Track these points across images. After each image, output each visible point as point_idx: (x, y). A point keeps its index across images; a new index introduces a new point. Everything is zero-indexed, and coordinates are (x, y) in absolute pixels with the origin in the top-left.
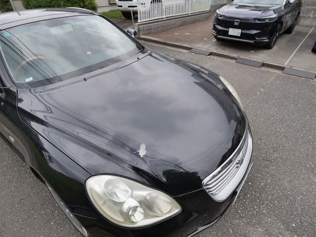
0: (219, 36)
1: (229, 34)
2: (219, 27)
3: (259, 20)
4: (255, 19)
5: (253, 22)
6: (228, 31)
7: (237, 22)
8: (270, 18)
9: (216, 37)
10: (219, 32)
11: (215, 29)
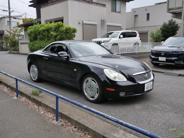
0: (153, 62)
1: (159, 60)
2: (153, 57)
3: (175, 52)
4: (173, 52)
5: (172, 53)
6: (158, 59)
7: (163, 53)
8: (182, 51)
9: (152, 63)
10: (153, 59)
11: (151, 58)
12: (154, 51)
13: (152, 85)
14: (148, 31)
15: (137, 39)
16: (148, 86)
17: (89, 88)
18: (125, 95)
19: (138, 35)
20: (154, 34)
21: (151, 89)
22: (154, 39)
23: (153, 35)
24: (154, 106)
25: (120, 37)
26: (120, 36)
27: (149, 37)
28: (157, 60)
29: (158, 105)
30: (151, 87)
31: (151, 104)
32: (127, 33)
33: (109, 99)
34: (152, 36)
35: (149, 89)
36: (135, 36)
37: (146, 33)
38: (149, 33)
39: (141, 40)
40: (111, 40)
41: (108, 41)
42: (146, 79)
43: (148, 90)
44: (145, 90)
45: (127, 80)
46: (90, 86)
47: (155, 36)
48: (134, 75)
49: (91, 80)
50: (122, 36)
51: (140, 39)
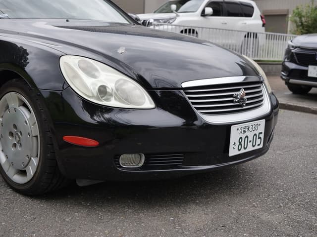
0: (292, 81)
1: (309, 75)
2: (292, 66)
6: (306, 71)
9: (287, 83)
10: (291, 73)
11: (285, 69)
12: (296, 47)
13: (262, 136)
14: (288, 10)
15: (254, 22)
16: (243, 136)
17: (11, 134)
18: (142, 168)
19: (257, 12)
20: (304, 14)
21: (257, 147)
22: (303, 28)
23: (300, 18)
24: (265, 217)
25: (203, 14)
26: (203, 11)
27: (289, 23)
28: (303, 75)
29: (279, 212)
30: (258, 141)
31: (252, 210)
32: (225, 5)
33: (81, 183)
34: (298, 19)
35: (250, 148)
36: (250, 15)
37: (283, 16)
38: (290, 16)
39: (264, 28)
40: (177, 18)
41: (167, 21)
42: (239, 107)
43: (243, 151)
44: (233, 152)
45: (153, 105)
46: (15, 126)
47: (303, 19)
48: (184, 85)
49: (17, 103)
50: (209, 10)
51: (263, 25)
